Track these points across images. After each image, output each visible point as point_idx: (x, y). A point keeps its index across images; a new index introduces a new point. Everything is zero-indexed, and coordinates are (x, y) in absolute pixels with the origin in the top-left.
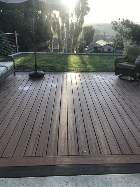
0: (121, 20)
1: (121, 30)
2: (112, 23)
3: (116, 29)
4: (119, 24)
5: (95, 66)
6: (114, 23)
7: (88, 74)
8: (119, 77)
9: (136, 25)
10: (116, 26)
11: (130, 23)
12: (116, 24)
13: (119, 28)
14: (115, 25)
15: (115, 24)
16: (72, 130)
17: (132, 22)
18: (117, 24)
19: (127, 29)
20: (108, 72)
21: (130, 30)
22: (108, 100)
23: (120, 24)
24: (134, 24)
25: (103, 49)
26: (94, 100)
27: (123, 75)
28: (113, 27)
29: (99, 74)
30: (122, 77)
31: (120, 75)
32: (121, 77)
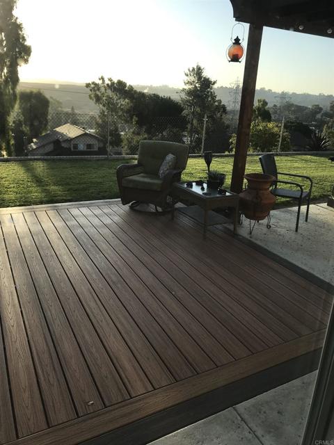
0: (107, 82)
1: (109, 103)
2: (88, 85)
3: (98, 99)
4: (103, 90)
5: (70, 187)
6: (93, 86)
7: (55, 206)
8: (131, 207)
9: (140, 93)
10: (98, 93)
11: (127, 88)
12: (96, 88)
13: (104, 98)
14: (95, 91)
15: (94, 88)
16: (46, 357)
17: (131, 87)
18: (99, 89)
19: (122, 100)
20: (104, 198)
21: (128, 103)
22: (119, 263)
23: (105, 90)
24: (135, 91)
25: (76, 146)
26: (86, 269)
27: (137, 203)
28: (92, 96)
29: (84, 206)
30: (137, 208)
31: (132, 204)
32: (135, 208)
